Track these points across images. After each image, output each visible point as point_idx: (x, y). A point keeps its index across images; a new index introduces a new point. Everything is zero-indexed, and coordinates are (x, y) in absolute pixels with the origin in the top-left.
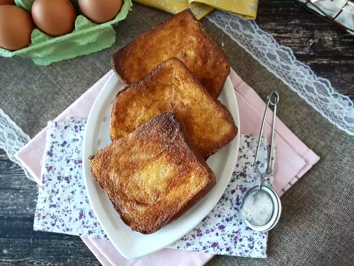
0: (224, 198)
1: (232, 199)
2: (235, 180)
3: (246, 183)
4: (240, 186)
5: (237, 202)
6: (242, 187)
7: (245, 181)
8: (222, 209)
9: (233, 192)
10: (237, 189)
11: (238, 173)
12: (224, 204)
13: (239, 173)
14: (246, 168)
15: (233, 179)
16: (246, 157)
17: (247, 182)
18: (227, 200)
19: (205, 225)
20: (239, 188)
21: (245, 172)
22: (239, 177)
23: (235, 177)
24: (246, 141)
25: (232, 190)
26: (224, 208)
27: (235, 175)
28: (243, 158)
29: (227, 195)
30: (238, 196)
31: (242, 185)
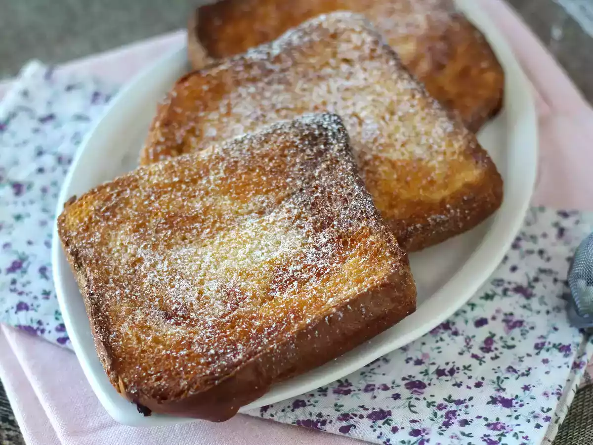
0: (450, 329)
1: (474, 336)
2: (496, 298)
3: (526, 313)
4: (506, 315)
5: (484, 345)
6: (510, 318)
7: (524, 307)
8: (432, 349)
9: (481, 322)
10: (494, 318)
11: (509, 283)
12: (442, 340)
13: (513, 286)
14: (536, 280)
15: (490, 293)
16: (545, 256)
17: (531, 310)
18: (456, 333)
19: (369, 375)
20: (501, 317)
21: (533, 287)
22: (509, 293)
23: (499, 290)
24: (556, 225)
25: (478, 318)
26: (439, 348)
27: (498, 285)
28: (535, 256)
29: (460, 325)
30: (494, 335)
31: (511, 314)
